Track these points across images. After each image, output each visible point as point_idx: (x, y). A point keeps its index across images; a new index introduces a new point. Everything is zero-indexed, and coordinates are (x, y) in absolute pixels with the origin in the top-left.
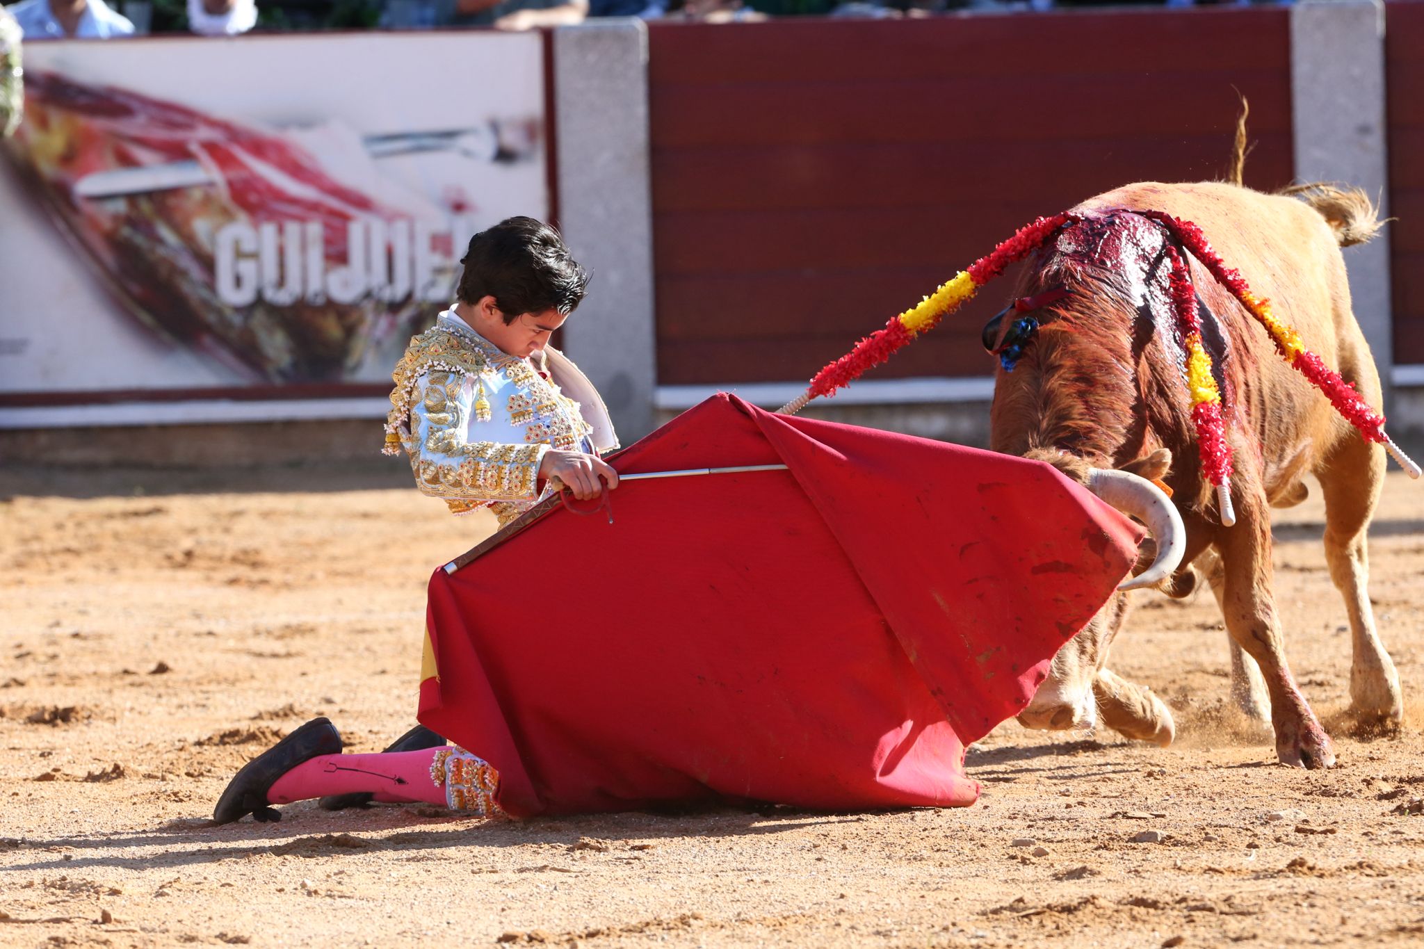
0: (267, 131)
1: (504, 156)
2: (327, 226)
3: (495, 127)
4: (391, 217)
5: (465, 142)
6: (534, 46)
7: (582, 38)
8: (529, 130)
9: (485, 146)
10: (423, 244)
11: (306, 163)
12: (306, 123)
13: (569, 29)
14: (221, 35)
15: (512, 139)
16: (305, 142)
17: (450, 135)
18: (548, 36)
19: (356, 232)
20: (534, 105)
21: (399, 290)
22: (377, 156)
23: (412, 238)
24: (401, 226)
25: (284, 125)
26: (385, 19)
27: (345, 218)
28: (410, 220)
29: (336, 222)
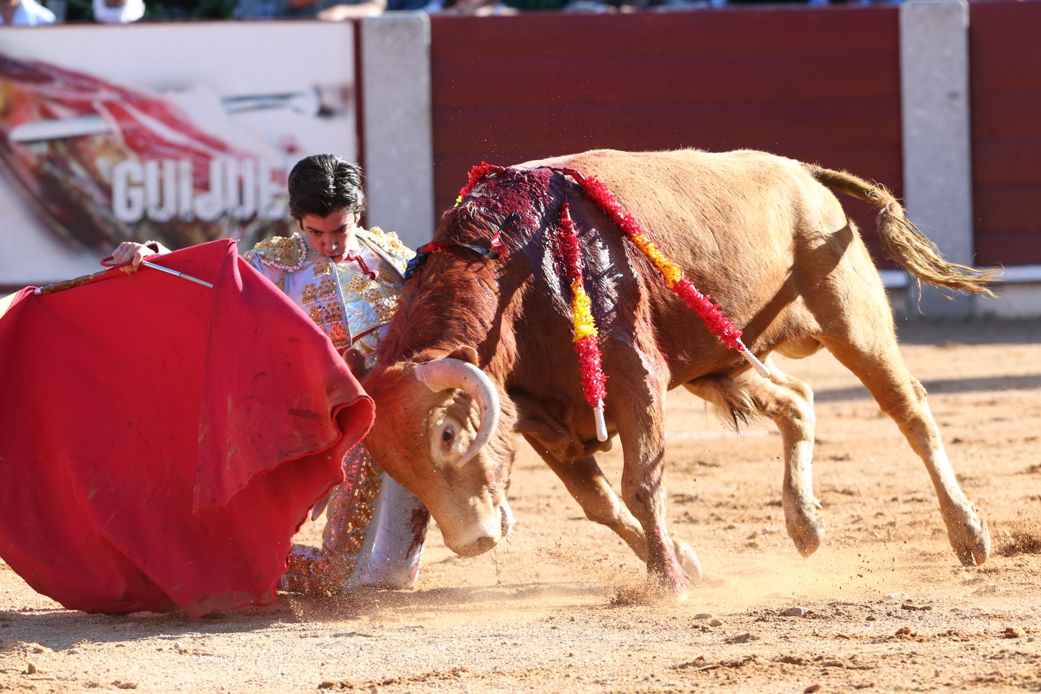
0: (150, 93)
1: (325, 112)
2: (195, 164)
3: (318, 91)
4: (242, 157)
5: (297, 102)
6: (347, 33)
7: (382, 27)
8: (343, 94)
9: (311, 105)
10: (265, 177)
11: (179, 116)
12: (180, 88)
13: (372, 20)
14: (117, 23)
15: (331, 100)
16: (179, 102)
17: (285, 97)
18: (357, 25)
19: (216, 168)
20: (346, 75)
21: (247, 211)
22: (232, 112)
23: (257, 172)
24: (249, 164)
25: (164, 88)
26: (237, 12)
27: (207, 157)
28: (255, 158)
29: (201, 160)
